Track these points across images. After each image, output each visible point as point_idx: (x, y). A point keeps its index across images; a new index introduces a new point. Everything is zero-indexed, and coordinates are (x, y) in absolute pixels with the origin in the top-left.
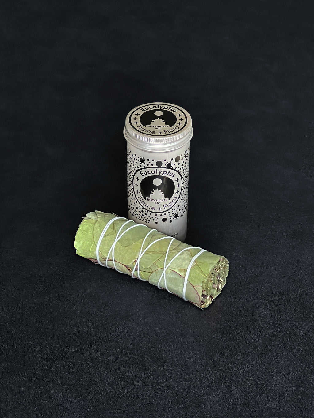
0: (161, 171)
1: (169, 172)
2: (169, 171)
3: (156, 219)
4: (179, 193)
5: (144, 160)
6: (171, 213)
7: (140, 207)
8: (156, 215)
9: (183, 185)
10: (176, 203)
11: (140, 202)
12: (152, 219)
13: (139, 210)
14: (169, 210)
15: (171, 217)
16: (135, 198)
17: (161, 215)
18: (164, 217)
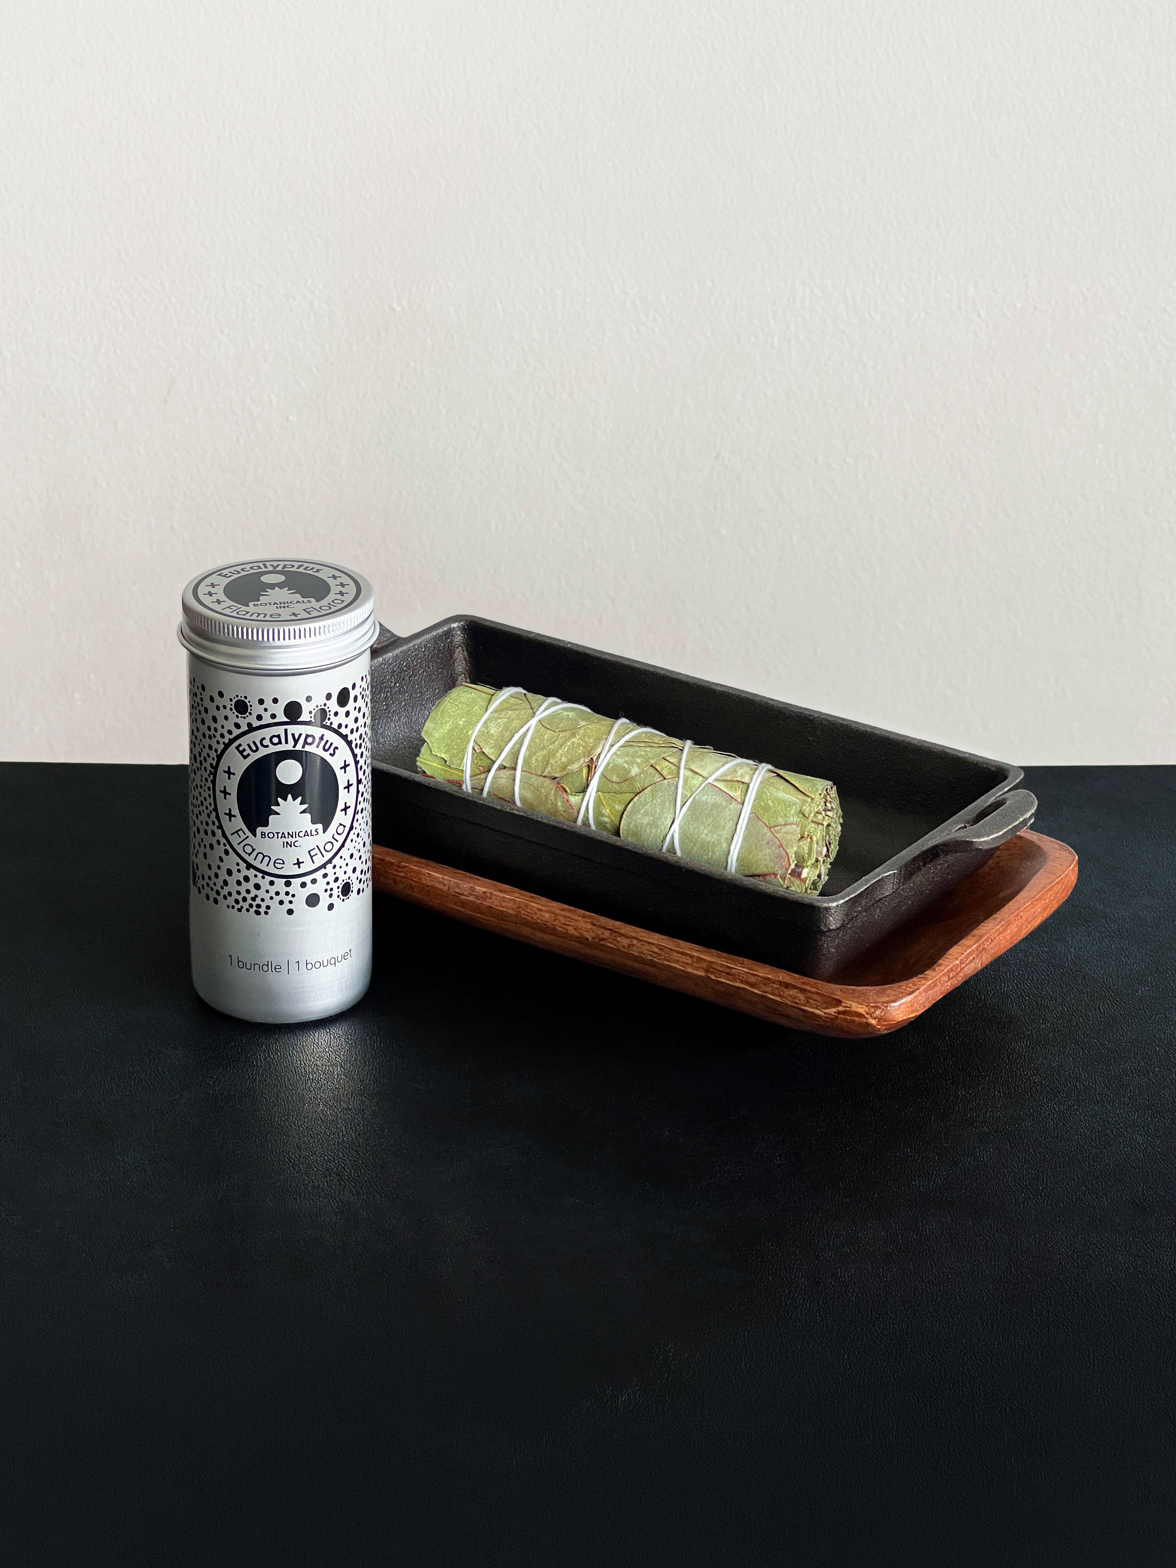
0: (300, 735)
1: (322, 738)
2: (323, 735)
3: (290, 898)
4: (350, 812)
5: (249, 704)
6: (331, 878)
7: (238, 864)
8: (288, 884)
9: (361, 787)
10: (343, 846)
11: (239, 849)
12: (277, 899)
13: (237, 876)
14: (324, 866)
15: (331, 889)
16: (223, 841)
17: (303, 885)
18: (310, 889)
